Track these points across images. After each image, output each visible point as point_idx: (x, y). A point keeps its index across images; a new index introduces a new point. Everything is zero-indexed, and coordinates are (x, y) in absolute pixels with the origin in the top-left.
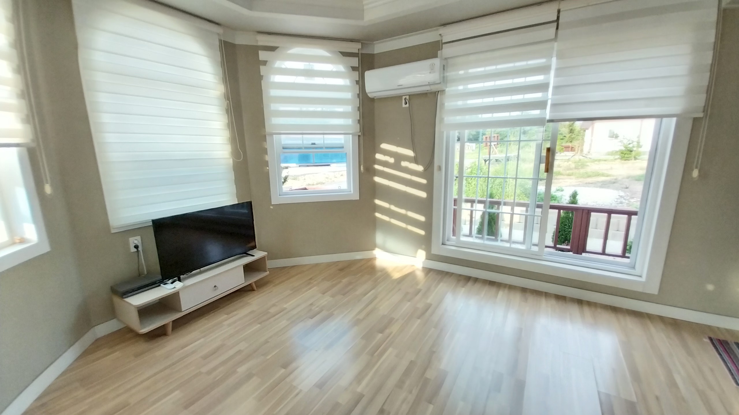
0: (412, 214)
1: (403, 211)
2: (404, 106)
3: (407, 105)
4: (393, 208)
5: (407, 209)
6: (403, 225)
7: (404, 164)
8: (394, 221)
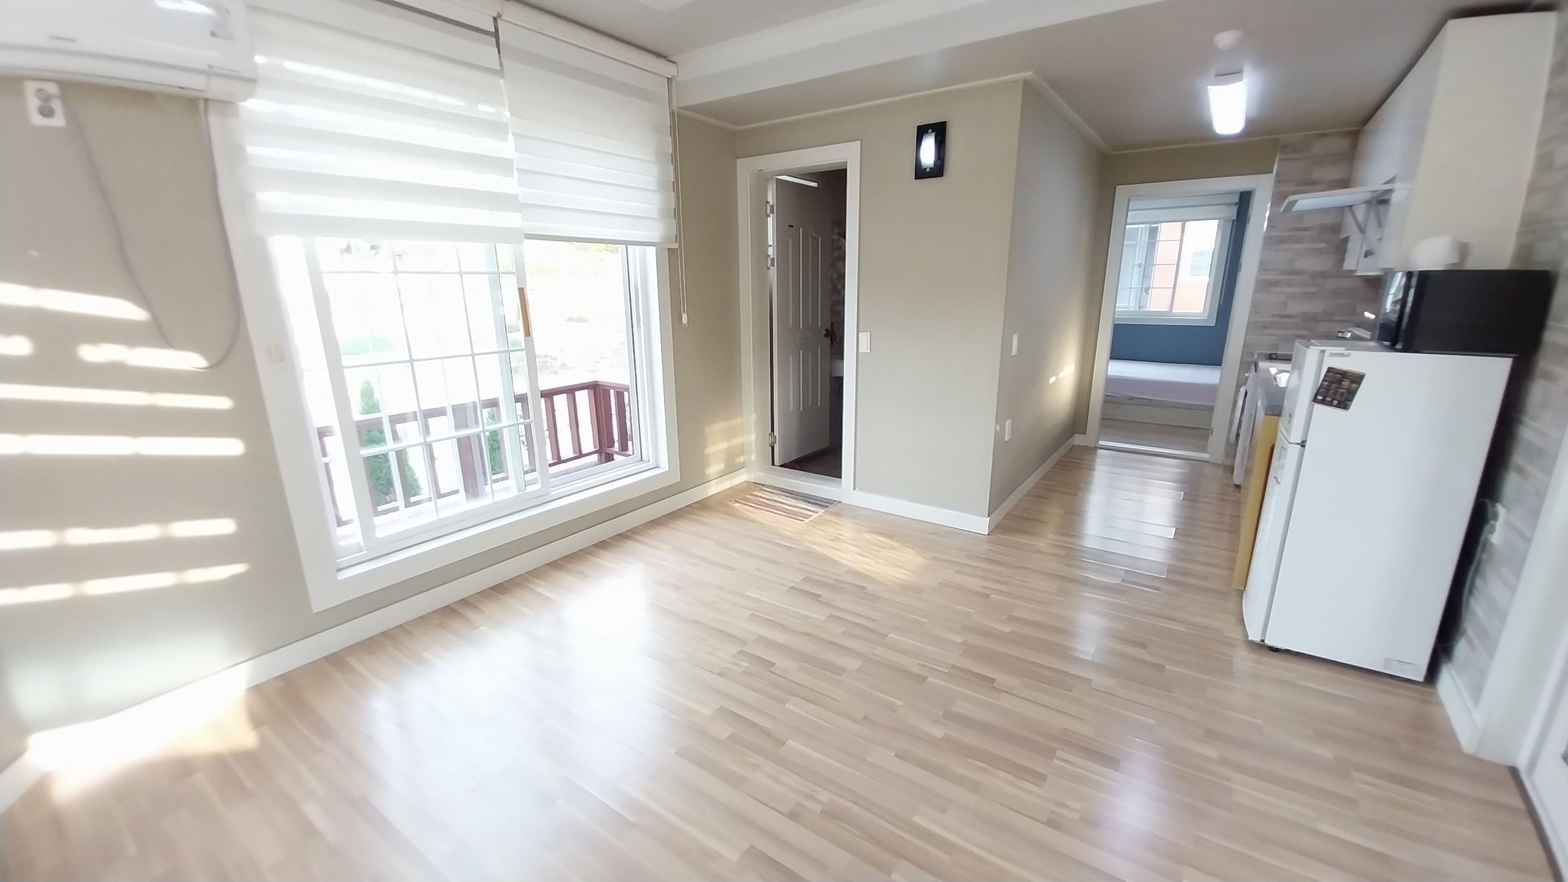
0: (185, 529)
1: (146, 532)
2: (38, 120)
3: (58, 121)
4: (80, 536)
5: (165, 517)
6: (163, 580)
7: (92, 353)
8: (96, 587)
